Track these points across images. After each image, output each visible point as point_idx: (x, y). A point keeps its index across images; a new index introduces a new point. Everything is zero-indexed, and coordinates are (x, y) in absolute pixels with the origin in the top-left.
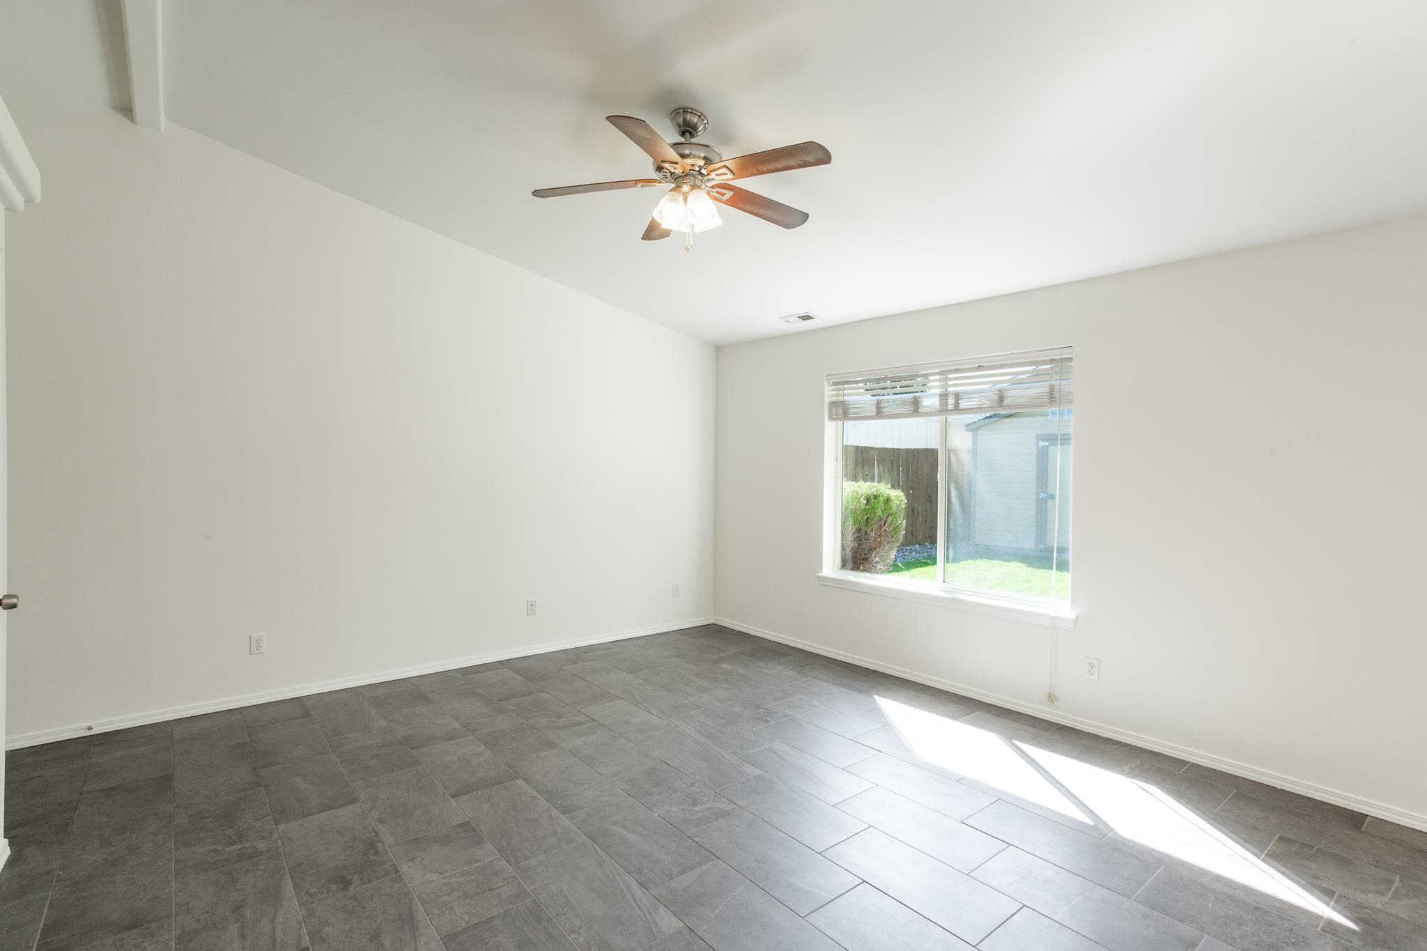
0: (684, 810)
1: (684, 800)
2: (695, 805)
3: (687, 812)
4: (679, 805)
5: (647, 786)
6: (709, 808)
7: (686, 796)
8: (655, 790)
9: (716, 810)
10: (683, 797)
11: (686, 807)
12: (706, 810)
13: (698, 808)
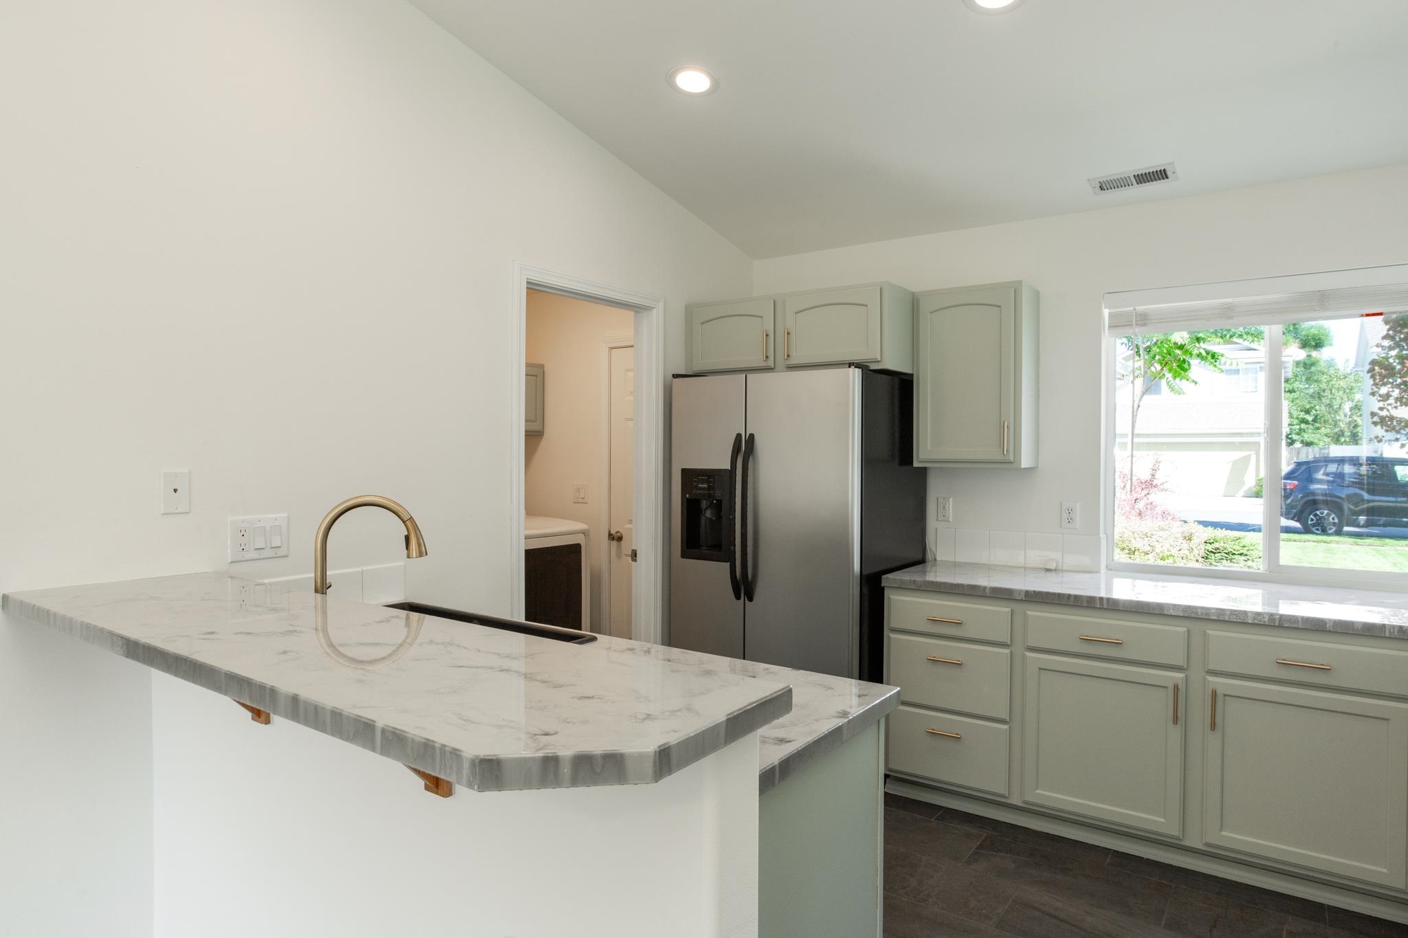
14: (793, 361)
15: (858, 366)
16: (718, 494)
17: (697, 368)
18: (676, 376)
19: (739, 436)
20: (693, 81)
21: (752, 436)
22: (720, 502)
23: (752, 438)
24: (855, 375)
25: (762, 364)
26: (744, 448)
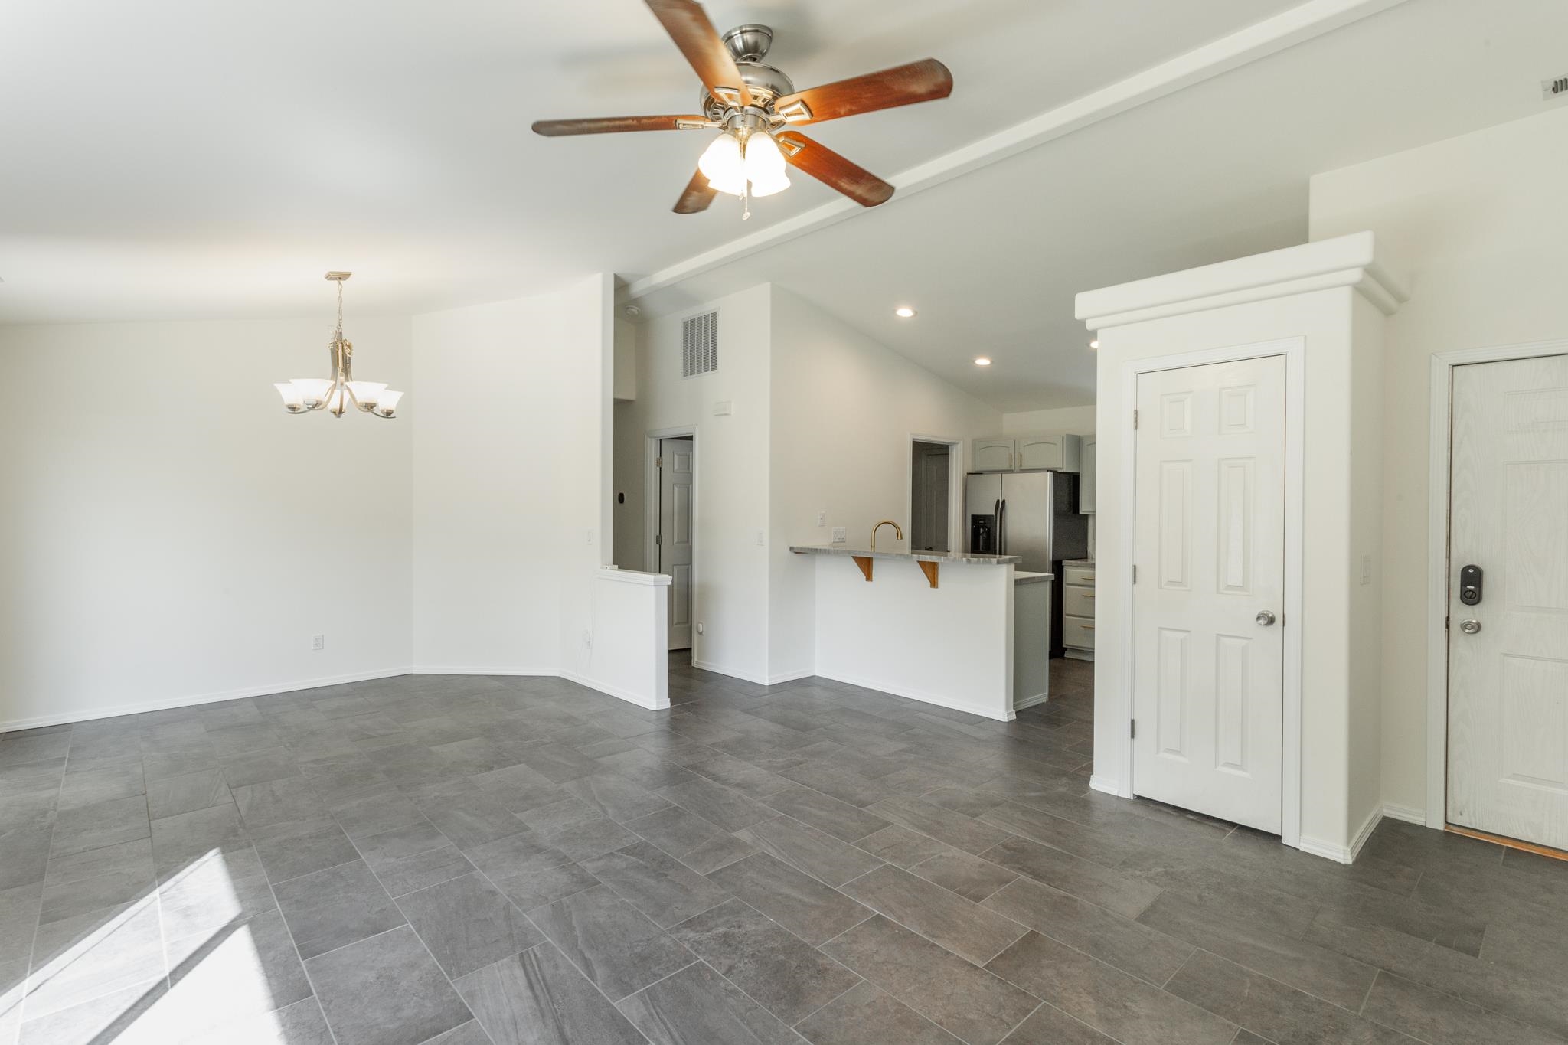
0: (739, 927)
1: (739, 943)
2: (725, 935)
3: (735, 924)
4: (746, 934)
5: (794, 963)
6: (708, 931)
7: (737, 948)
8: (782, 957)
9: (699, 929)
10: (740, 946)
11: (736, 931)
12: (713, 928)
13: (722, 930)
14: (1023, 468)
15: (1051, 471)
16: (988, 525)
17: (978, 469)
18: (968, 474)
19: (998, 500)
20: (983, 362)
21: (1004, 500)
22: (989, 529)
23: (1004, 502)
24: (1049, 476)
25: (1009, 469)
26: (1001, 506)
